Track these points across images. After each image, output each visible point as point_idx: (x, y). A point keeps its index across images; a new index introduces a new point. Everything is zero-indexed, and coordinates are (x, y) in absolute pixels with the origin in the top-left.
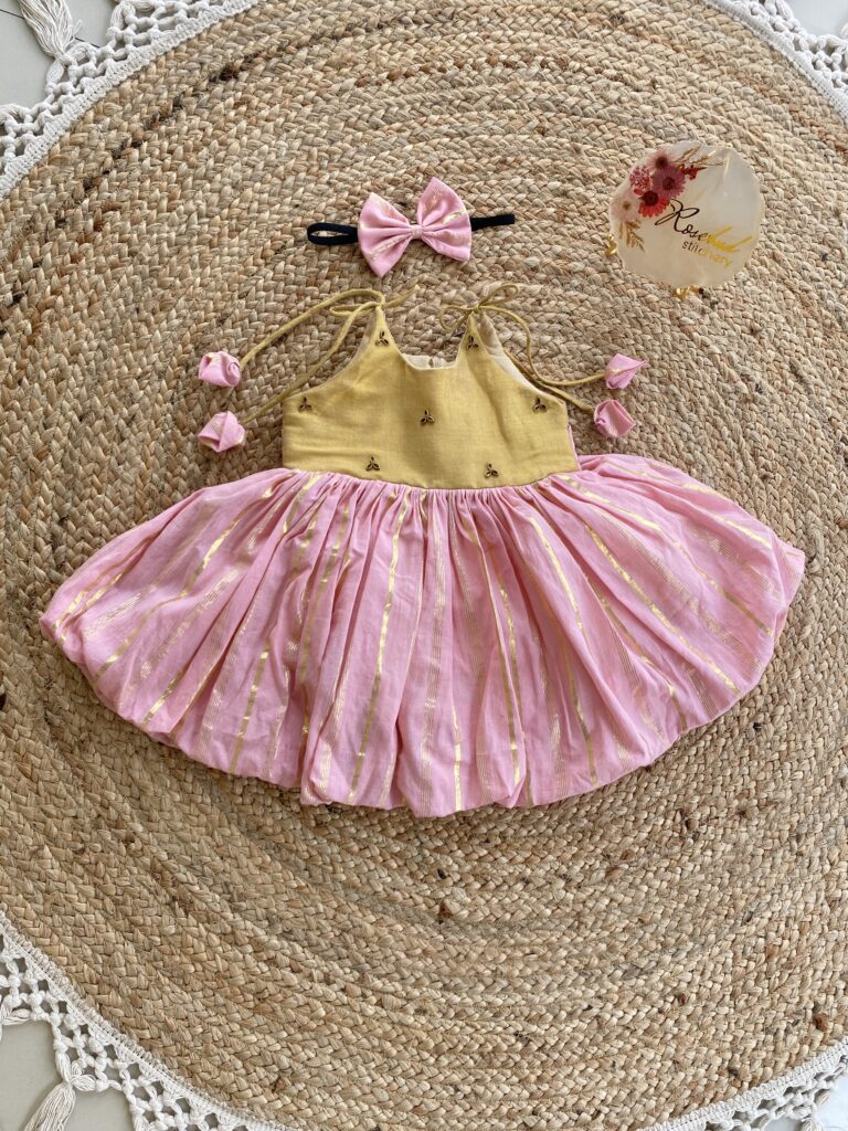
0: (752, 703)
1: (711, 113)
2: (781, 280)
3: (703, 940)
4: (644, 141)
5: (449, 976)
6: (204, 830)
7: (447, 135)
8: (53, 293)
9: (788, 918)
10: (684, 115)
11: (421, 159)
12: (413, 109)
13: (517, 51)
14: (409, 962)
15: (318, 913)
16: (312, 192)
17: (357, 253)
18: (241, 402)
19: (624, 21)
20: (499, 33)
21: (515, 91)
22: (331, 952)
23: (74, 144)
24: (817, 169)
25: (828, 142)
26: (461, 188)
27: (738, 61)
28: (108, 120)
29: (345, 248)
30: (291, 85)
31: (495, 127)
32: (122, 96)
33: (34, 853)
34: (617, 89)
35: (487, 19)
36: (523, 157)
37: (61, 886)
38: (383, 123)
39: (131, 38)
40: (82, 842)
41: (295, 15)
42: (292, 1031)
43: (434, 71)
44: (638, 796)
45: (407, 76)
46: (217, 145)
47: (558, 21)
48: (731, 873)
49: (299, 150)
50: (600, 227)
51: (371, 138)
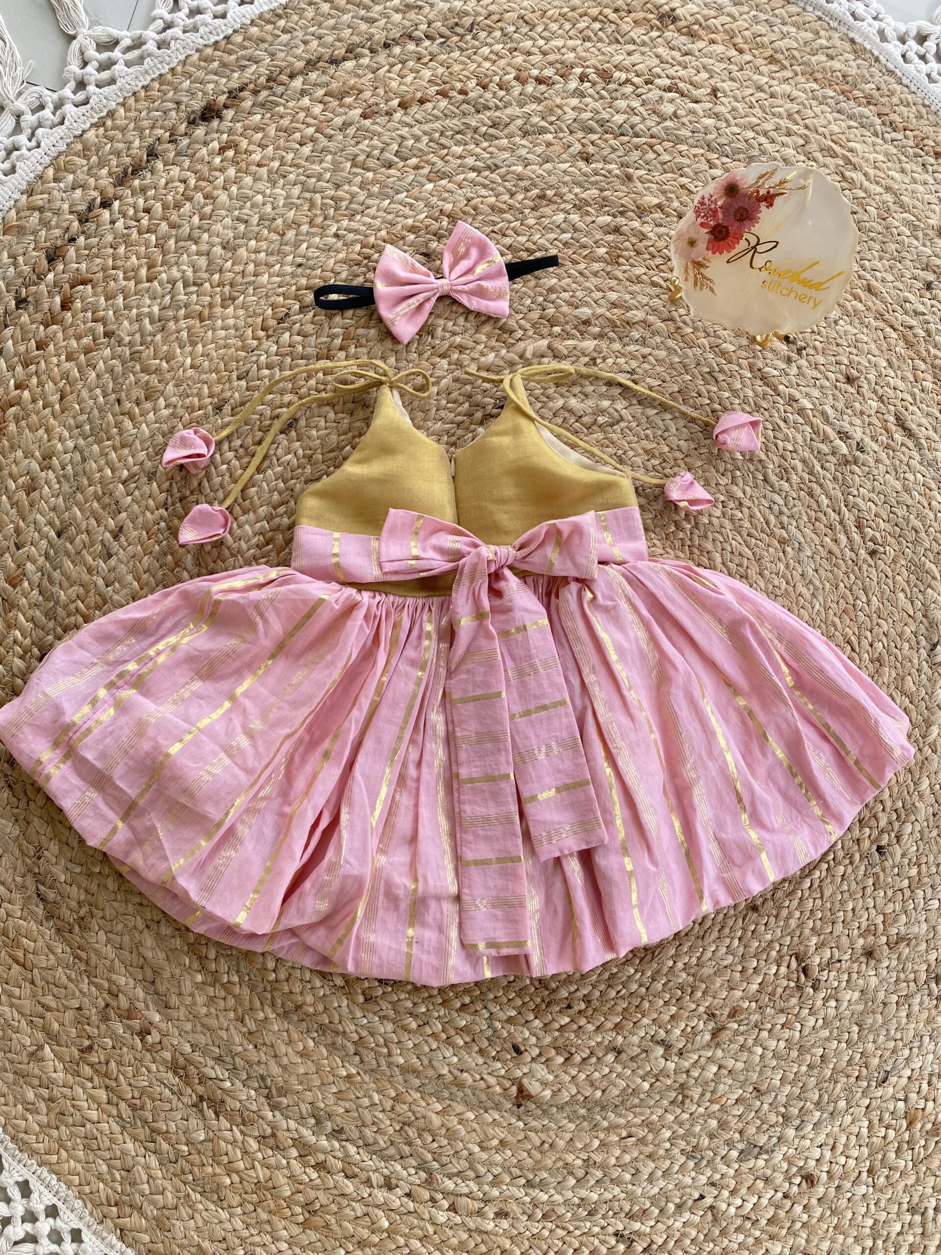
0: (873, 823)
1: (784, 123)
2: (880, 316)
3: (831, 1109)
4: (708, 161)
5: (533, 1170)
6: (232, 1015)
7: (473, 169)
8: (17, 387)
9: (931, 1075)
10: (753, 128)
11: (444, 200)
12: (430, 141)
13: (551, 64)
14: (484, 1156)
15: (373, 1105)
16: (317, 248)
17: (375, 317)
19: (675, 20)
20: (529, 43)
21: (551, 111)
22: (392, 1151)
23: (32, 208)
24: (915, 182)
25: (926, 148)
26: (493, 232)
27: (813, 59)
28: (71, 177)
29: (360, 312)
30: (285, 122)
31: (530, 156)
32: (86, 148)
33: (32, 1055)
34: (672, 101)
35: (513, 28)
36: (565, 190)
37: (67, 1091)
38: (397, 160)
39: (93, 79)
40: (89, 1037)
41: (285, 37)
42: (351, 1248)
43: (454, 94)
44: (744, 941)
45: (422, 102)
46: (202, 200)
47: (597, 26)
48: (860, 1026)
49: (299, 198)
50: (662, 267)
51: (384, 178)
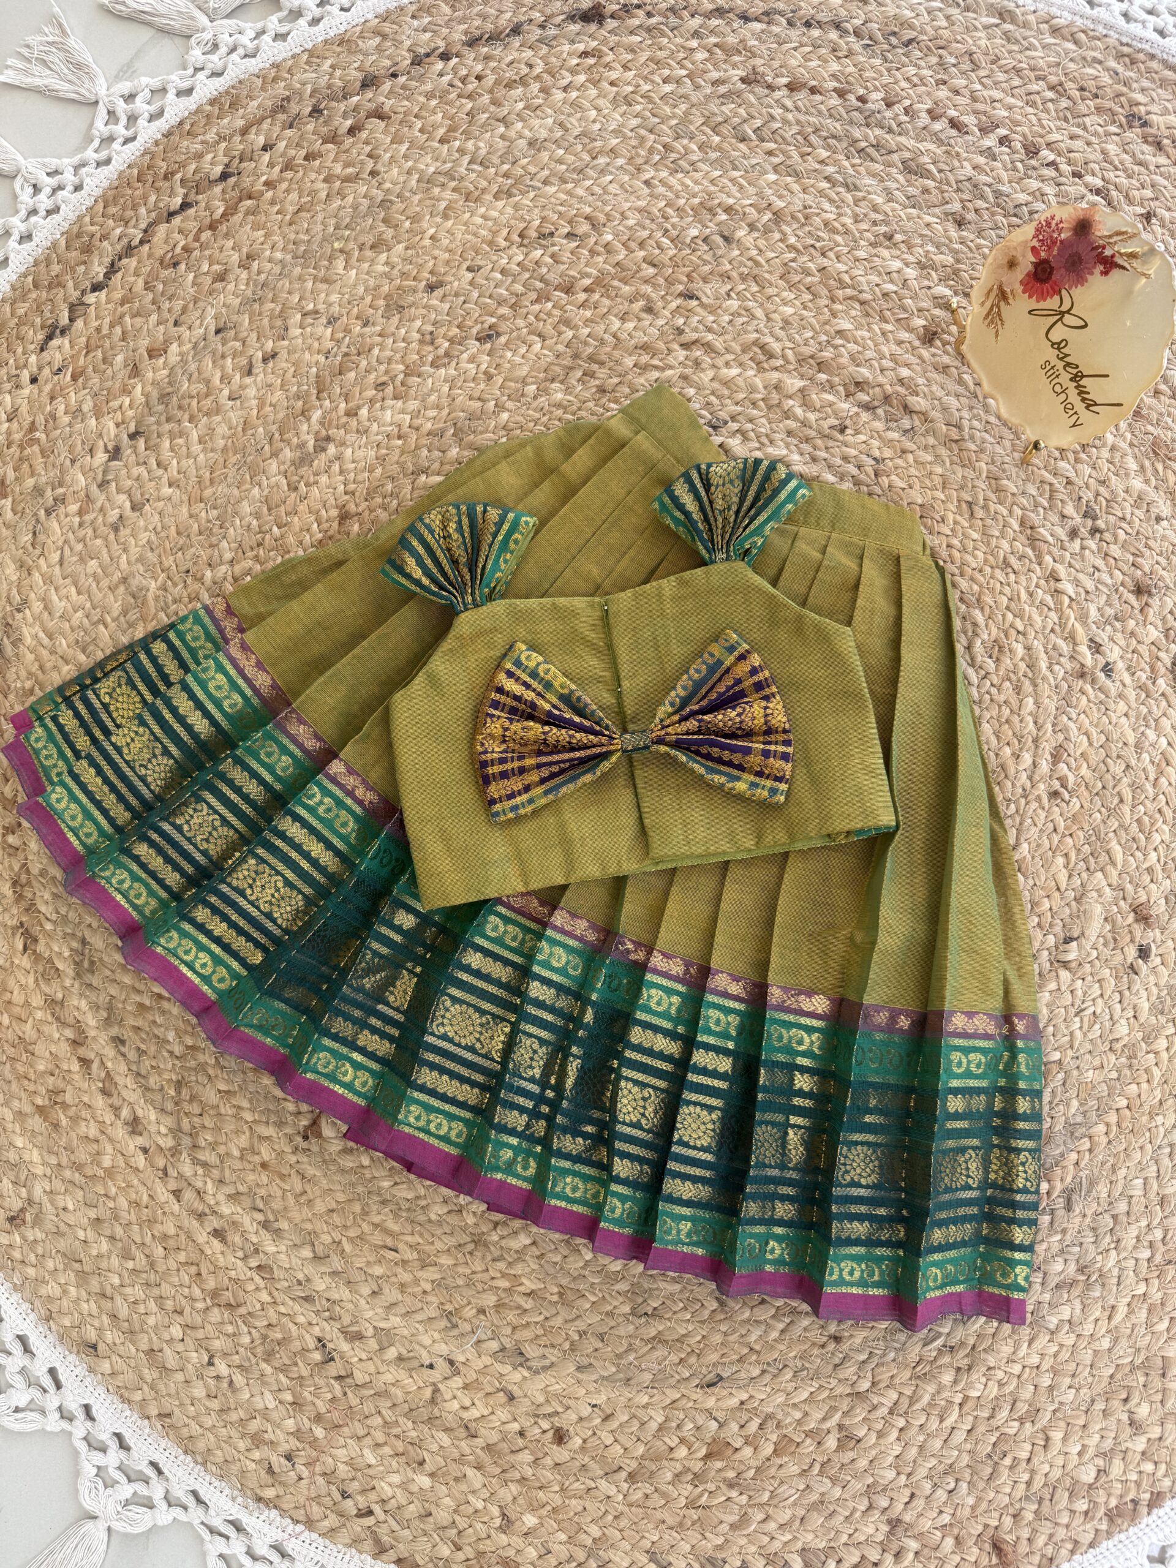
3: (630, 1374)
5: (277, 1213)
7: (828, 179)
9: (769, 1418)
11: (780, 197)
12: (800, 133)
13: (975, 112)
14: (238, 1165)
16: (621, 186)
19: (1145, 124)
20: (963, 83)
22: (158, 1097)
23: (377, 33)
28: (429, 19)
30: (661, 54)
31: (898, 193)
35: (953, 60)
36: (919, 241)
38: (753, 137)
43: (851, 97)
45: (813, 91)
46: (537, 90)
47: (1050, 95)
49: (631, 131)
51: (730, 149)
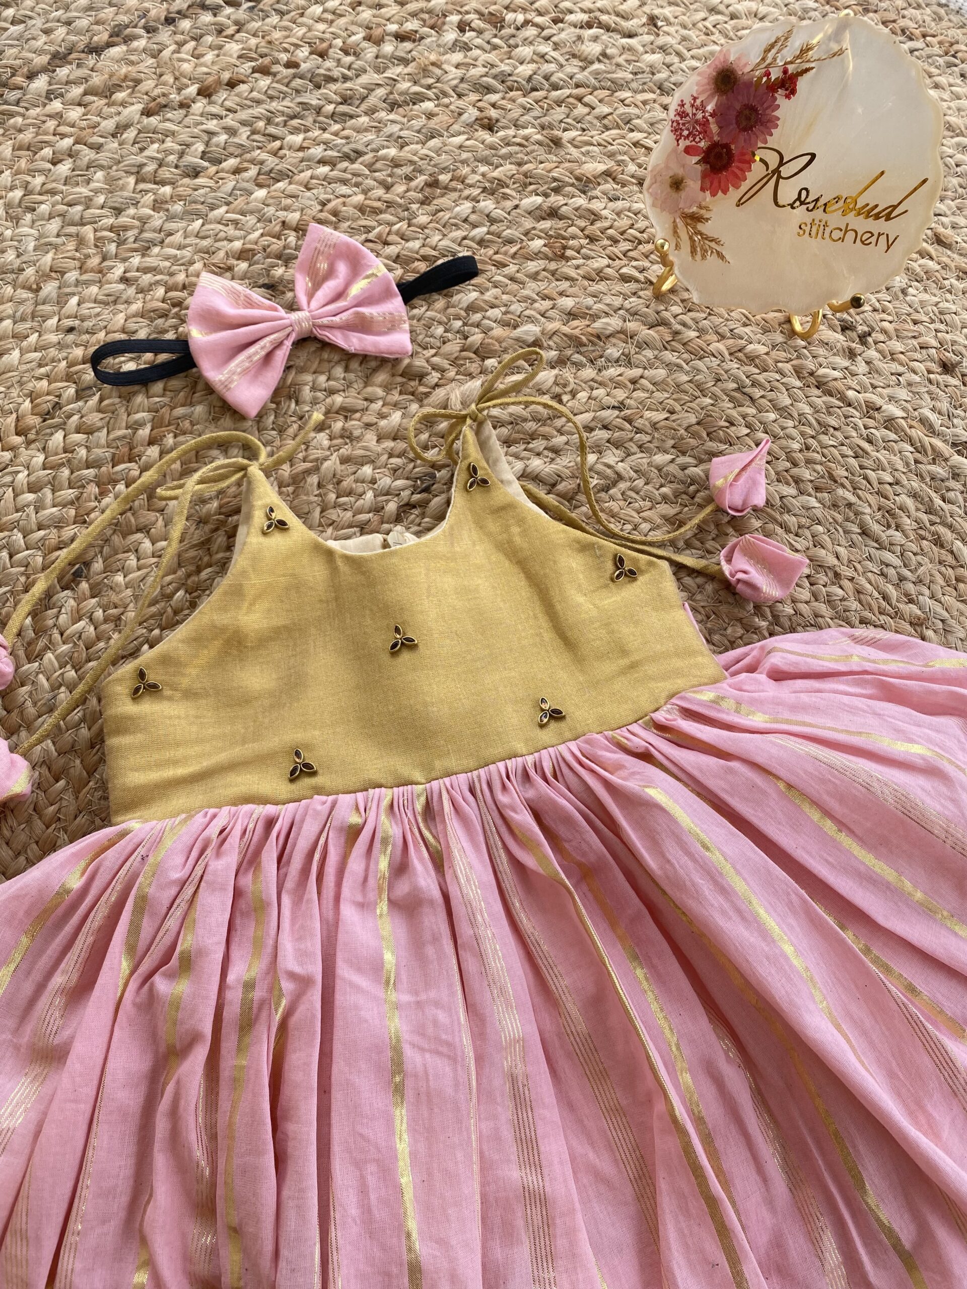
7: (322, 162)
11: (286, 209)
12: (254, 132)
13: (414, 15)
16: (95, 301)
17: (200, 386)
18: (14, 715)
21: (425, 72)
26: (368, 241)
29: (175, 383)
30: (27, 137)
31: (404, 133)
34: (595, 39)
36: (465, 170)
38: (206, 164)
41: (15, 29)
43: (278, 68)
45: (232, 84)
49: (58, 236)
50: (631, 254)
51: (190, 192)
